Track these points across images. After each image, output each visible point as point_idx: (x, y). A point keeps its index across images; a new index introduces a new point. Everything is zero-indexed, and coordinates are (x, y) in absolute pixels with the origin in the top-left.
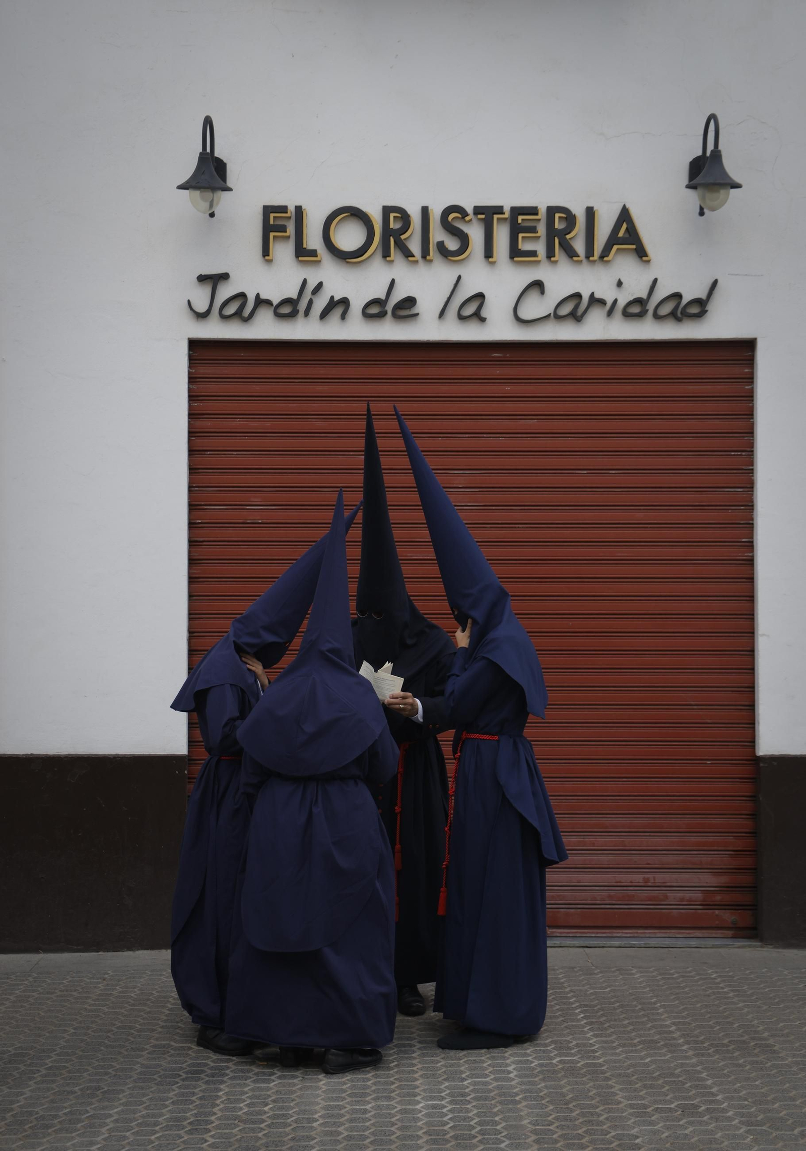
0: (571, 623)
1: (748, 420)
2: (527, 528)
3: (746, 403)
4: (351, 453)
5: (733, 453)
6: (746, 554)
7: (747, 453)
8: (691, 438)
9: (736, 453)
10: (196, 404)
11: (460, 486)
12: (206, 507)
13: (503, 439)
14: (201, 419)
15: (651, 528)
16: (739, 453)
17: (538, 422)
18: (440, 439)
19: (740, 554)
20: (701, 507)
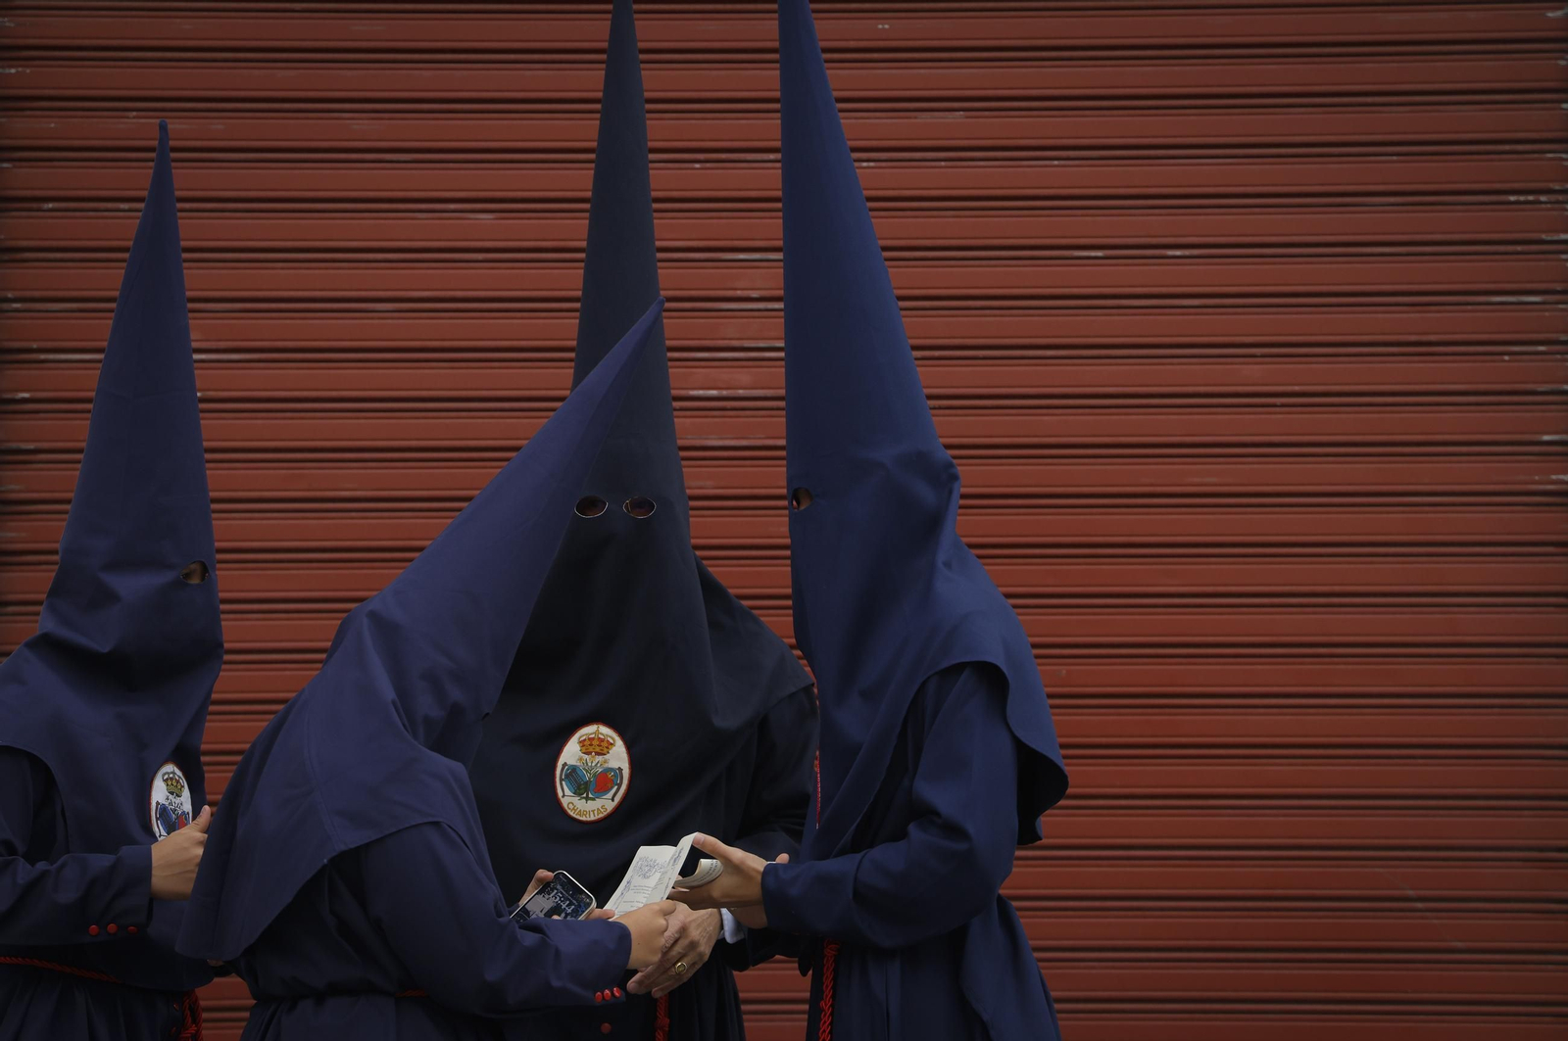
0: (1064, 670)
1: (1556, 105)
2: (940, 408)
3: (1550, 59)
4: (452, 206)
5: (1512, 198)
6: (1554, 477)
7: (1553, 197)
8: (1395, 158)
9: (1522, 198)
10: (13, 71)
11: (755, 294)
12: (43, 356)
13: (872, 164)
14: (28, 113)
15: (1283, 405)
16: (1531, 198)
17: (967, 117)
18: (697, 166)
19: (1537, 478)
20: (1422, 348)
